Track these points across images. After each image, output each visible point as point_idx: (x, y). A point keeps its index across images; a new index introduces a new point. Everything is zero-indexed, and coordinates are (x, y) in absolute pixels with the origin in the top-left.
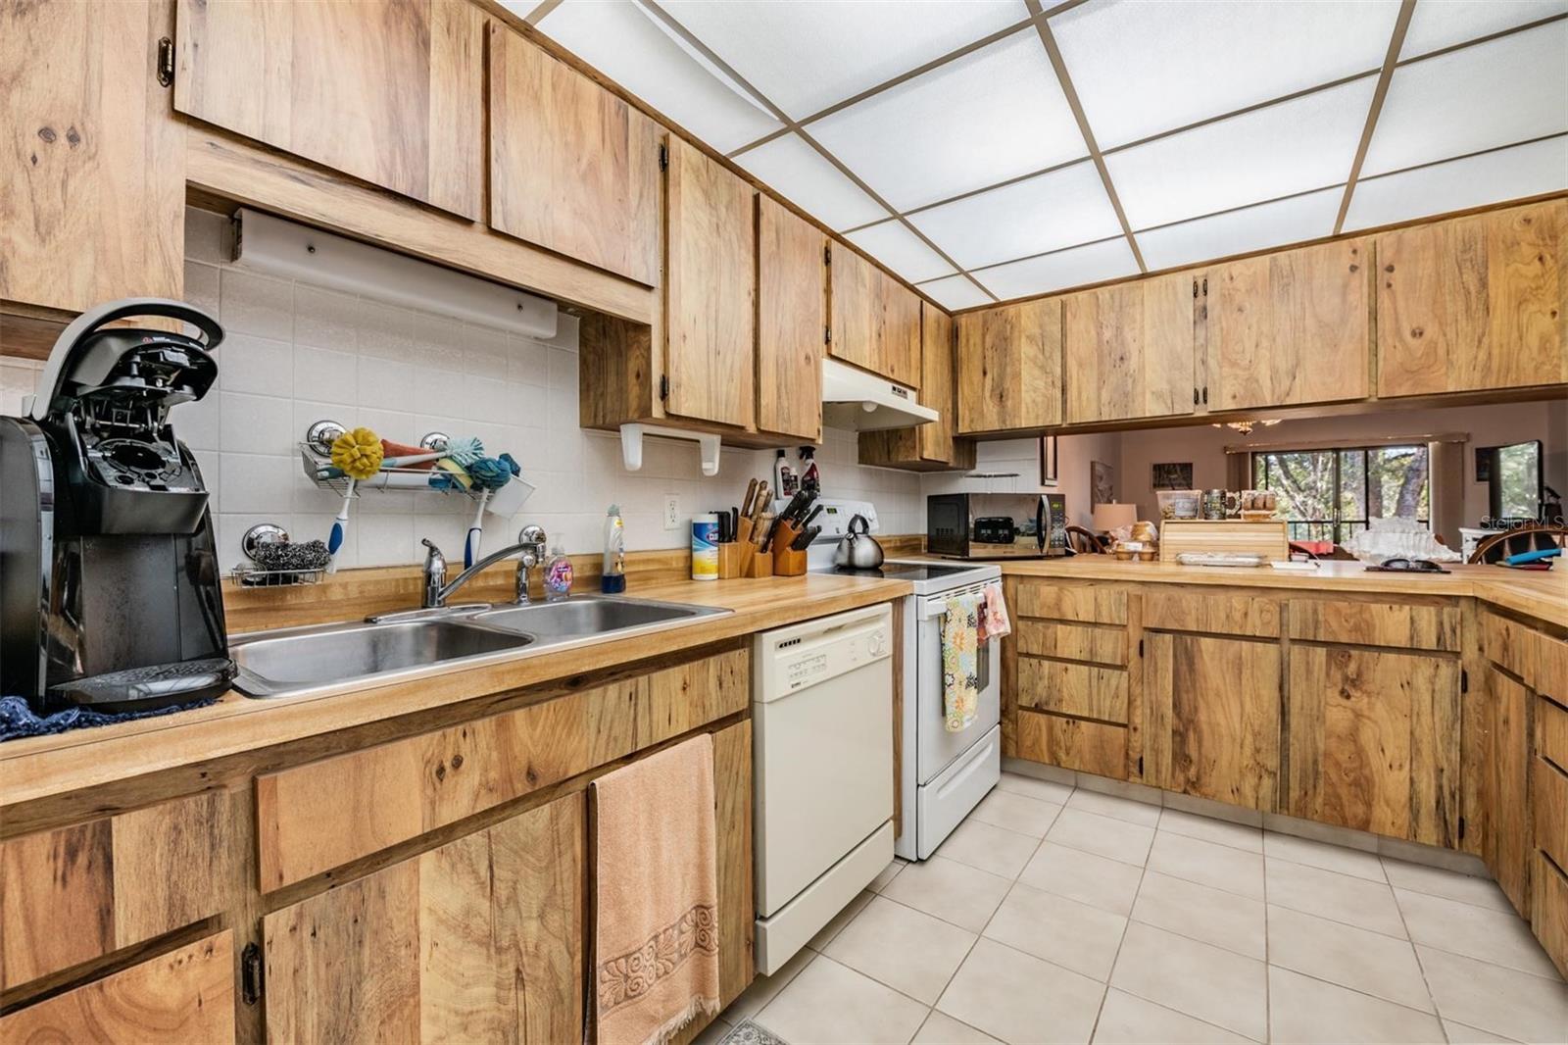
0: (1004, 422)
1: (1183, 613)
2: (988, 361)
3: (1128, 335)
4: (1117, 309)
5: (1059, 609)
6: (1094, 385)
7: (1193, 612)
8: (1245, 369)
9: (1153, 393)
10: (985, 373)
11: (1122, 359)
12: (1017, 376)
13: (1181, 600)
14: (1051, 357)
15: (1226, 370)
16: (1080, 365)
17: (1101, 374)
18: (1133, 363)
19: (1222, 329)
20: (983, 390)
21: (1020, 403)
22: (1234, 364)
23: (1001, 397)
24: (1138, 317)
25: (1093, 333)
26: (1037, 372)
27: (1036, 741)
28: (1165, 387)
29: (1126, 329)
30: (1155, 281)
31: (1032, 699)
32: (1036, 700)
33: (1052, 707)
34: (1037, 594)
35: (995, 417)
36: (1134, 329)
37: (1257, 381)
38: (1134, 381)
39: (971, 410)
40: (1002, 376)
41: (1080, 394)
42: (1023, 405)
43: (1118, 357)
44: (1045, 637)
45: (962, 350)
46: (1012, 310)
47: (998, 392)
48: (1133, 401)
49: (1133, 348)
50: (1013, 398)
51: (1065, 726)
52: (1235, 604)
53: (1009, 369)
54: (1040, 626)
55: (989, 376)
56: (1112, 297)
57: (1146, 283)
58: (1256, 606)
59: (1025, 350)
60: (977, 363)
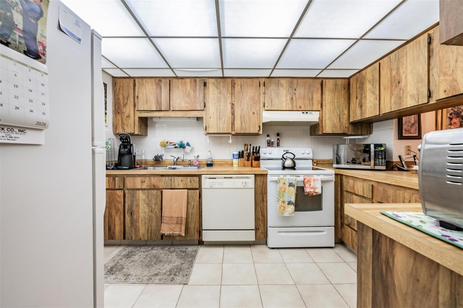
0: (362, 116)
1: (388, 196)
2: (358, 93)
3: (401, 71)
4: (397, 60)
5: (354, 189)
6: (389, 96)
7: (392, 197)
8: (450, 75)
9: (411, 96)
10: (357, 98)
11: (399, 82)
12: (366, 97)
13: (387, 191)
14: (375, 87)
15: (442, 78)
16: (384, 89)
17: (391, 91)
18: (403, 84)
19: (440, 57)
20: (356, 105)
21: (366, 108)
22: (445, 74)
23: (361, 106)
24: (405, 62)
25: (389, 74)
26: (371, 94)
27: (349, 237)
28: (415, 92)
29: (401, 68)
30: (412, 43)
31: (348, 221)
32: (348, 222)
33: (352, 226)
34: (348, 182)
35: (359, 114)
36: (403, 68)
37: (456, 81)
38: (403, 92)
39: (353, 112)
40: (361, 99)
41: (384, 101)
42: (367, 109)
43: (397, 82)
44: (350, 198)
45: (351, 90)
46: (364, 72)
47: (360, 105)
48: (403, 101)
49: (403, 76)
50: (364, 106)
51: (355, 234)
52: (406, 196)
53: (363, 95)
54: (349, 194)
55: (358, 99)
56: (395, 56)
57: (408, 45)
58: (414, 198)
59: (368, 86)
60: (355, 94)
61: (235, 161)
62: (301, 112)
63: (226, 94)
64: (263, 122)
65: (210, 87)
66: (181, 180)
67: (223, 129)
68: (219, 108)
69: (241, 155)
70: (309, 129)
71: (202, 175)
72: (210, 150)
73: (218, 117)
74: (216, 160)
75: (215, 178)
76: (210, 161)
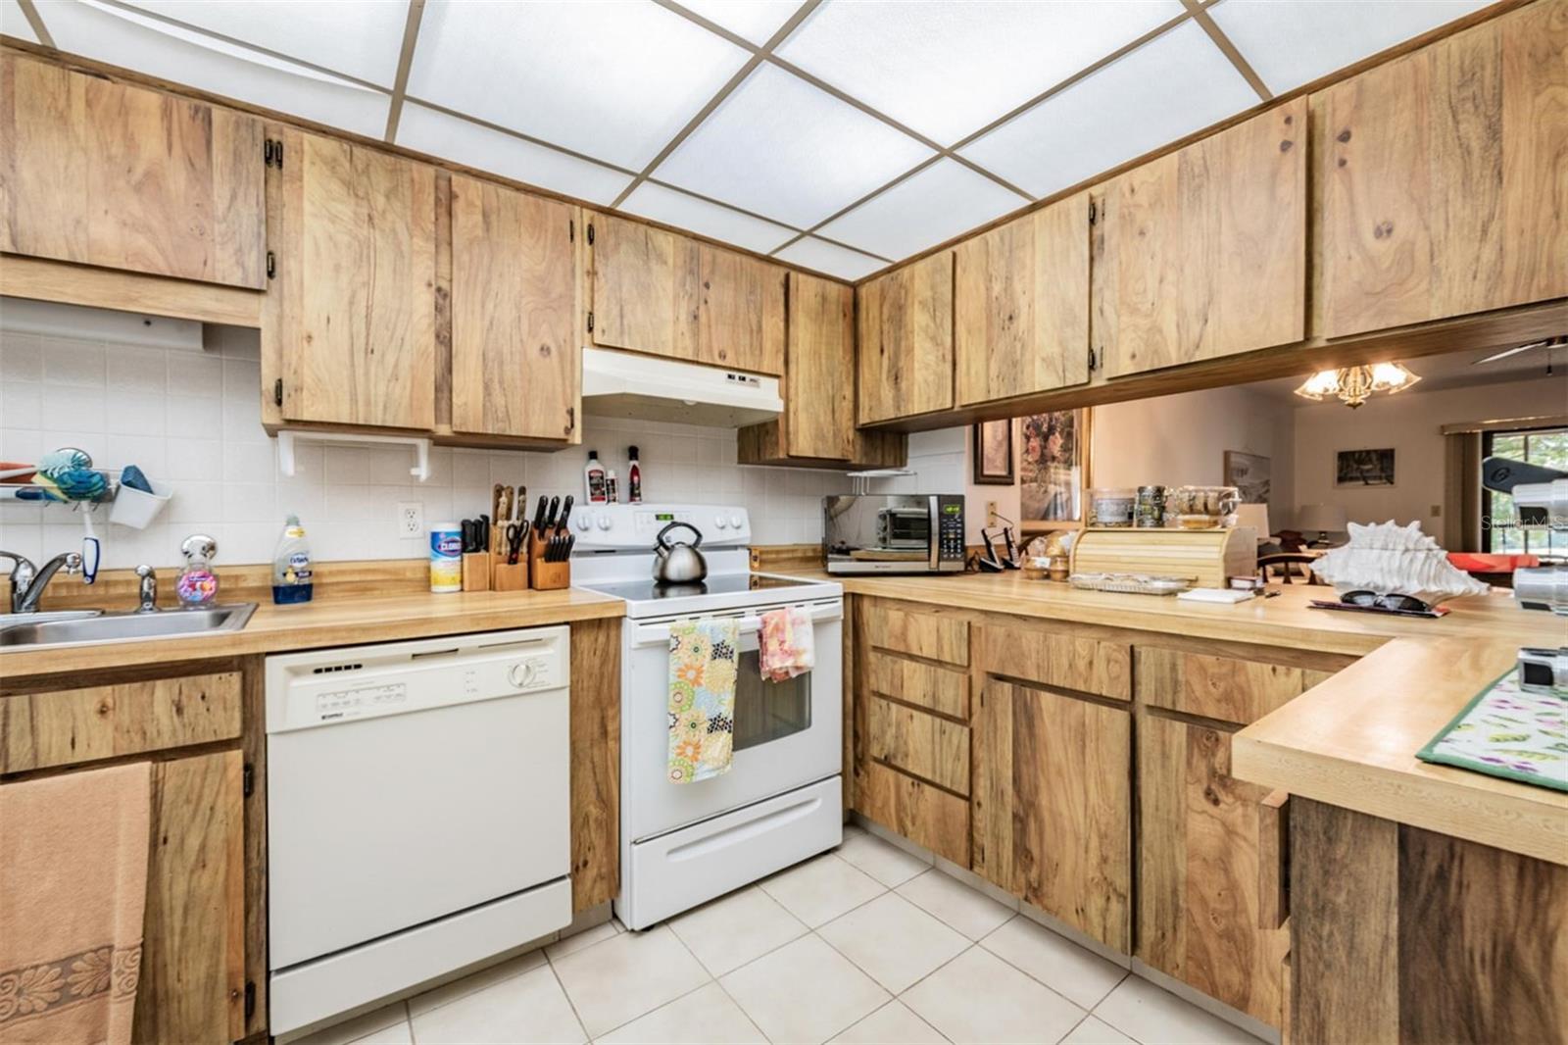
0: (898, 408)
1: (1023, 654)
2: (885, 337)
3: (1018, 286)
4: (1007, 254)
5: (905, 640)
6: (982, 355)
7: (1034, 655)
8: (1147, 316)
9: (1043, 360)
10: (882, 351)
11: (1011, 318)
12: (910, 350)
13: (1020, 638)
14: (942, 325)
15: (1125, 319)
16: (969, 332)
17: (989, 341)
18: (1022, 323)
19: (1121, 263)
20: (881, 373)
21: (913, 385)
22: (1134, 311)
23: (896, 378)
24: (1028, 262)
25: (982, 288)
26: (928, 345)
27: (886, 803)
28: (1056, 350)
29: (1016, 278)
30: (1047, 211)
31: (882, 749)
32: (885, 752)
33: (899, 763)
34: (885, 620)
35: (891, 402)
36: (1024, 277)
37: (1160, 331)
38: (1023, 346)
39: (870, 395)
40: (896, 355)
41: (968, 368)
42: (916, 388)
43: (1007, 317)
44: (892, 670)
45: (863, 326)
46: (906, 272)
47: (893, 372)
48: (1022, 372)
49: (1023, 302)
50: (907, 379)
51: (910, 787)
52: (1079, 649)
53: (903, 344)
54: (888, 658)
55: (886, 354)
56: (1002, 239)
57: (1037, 216)
58: (1102, 652)
59: (918, 318)
60: (875, 341)
61: (445, 568)
62: (725, 373)
63: (404, 236)
64: (586, 393)
65: (306, 177)
66: (95, 705)
67: (385, 407)
68: (362, 295)
69: (474, 536)
70: (735, 439)
71: (268, 660)
72: (298, 515)
73: (360, 343)
74: (334, 567)
75: (358, 666)
76: (297, 574)
